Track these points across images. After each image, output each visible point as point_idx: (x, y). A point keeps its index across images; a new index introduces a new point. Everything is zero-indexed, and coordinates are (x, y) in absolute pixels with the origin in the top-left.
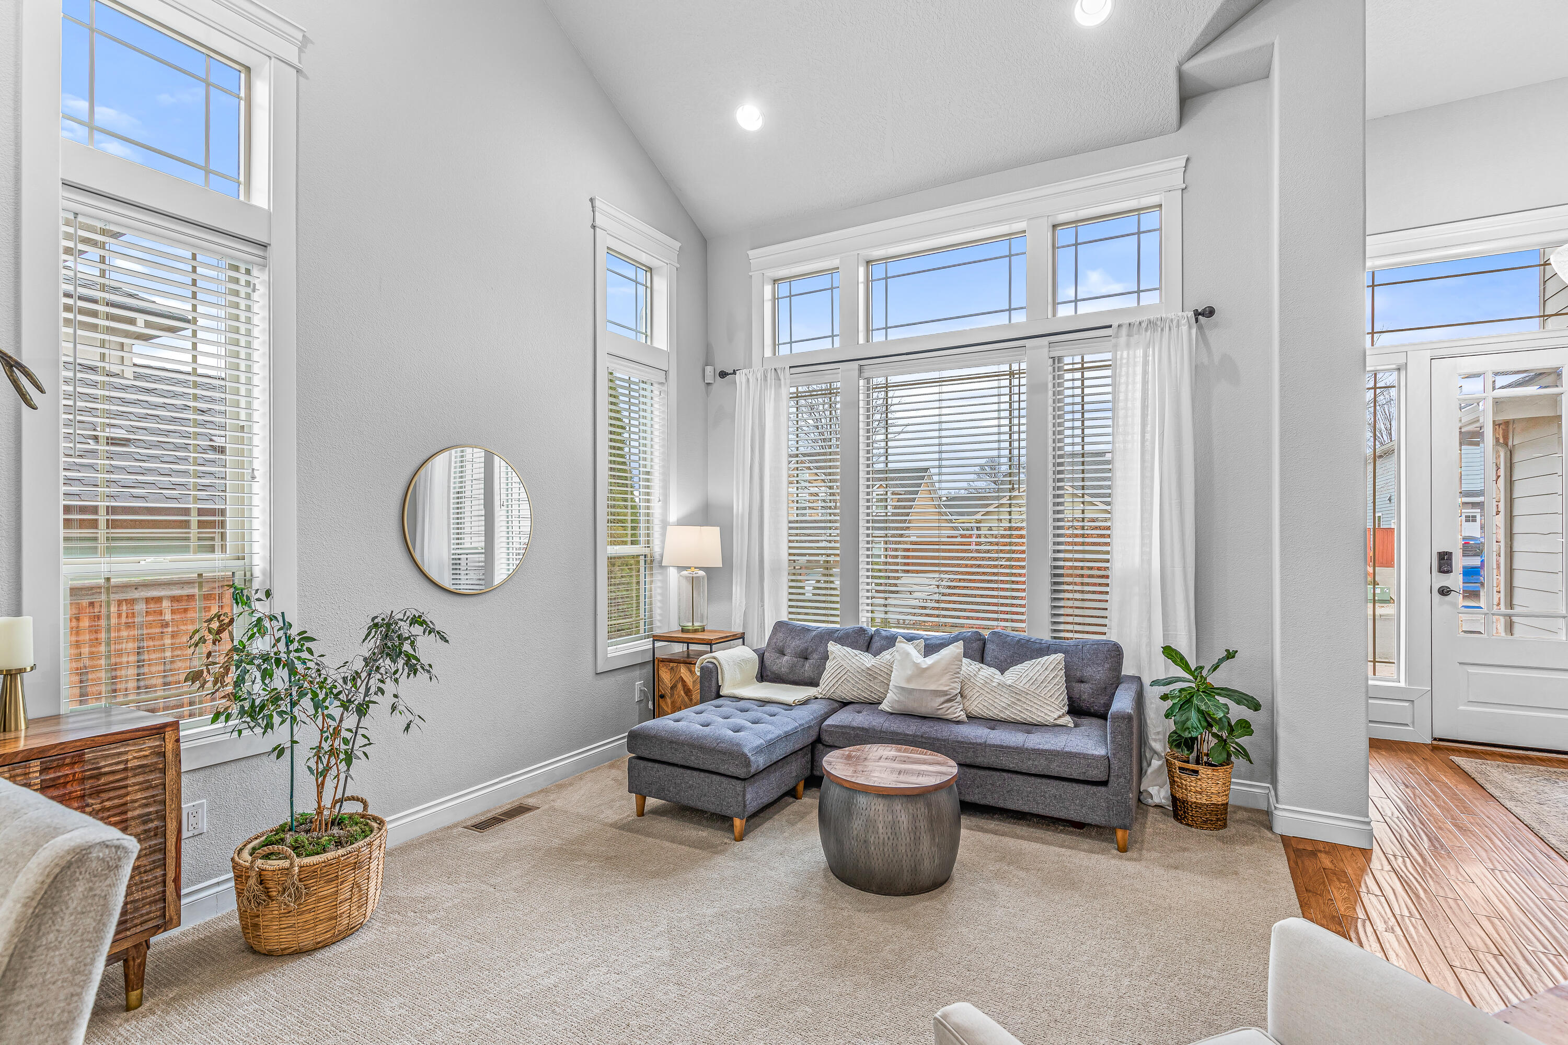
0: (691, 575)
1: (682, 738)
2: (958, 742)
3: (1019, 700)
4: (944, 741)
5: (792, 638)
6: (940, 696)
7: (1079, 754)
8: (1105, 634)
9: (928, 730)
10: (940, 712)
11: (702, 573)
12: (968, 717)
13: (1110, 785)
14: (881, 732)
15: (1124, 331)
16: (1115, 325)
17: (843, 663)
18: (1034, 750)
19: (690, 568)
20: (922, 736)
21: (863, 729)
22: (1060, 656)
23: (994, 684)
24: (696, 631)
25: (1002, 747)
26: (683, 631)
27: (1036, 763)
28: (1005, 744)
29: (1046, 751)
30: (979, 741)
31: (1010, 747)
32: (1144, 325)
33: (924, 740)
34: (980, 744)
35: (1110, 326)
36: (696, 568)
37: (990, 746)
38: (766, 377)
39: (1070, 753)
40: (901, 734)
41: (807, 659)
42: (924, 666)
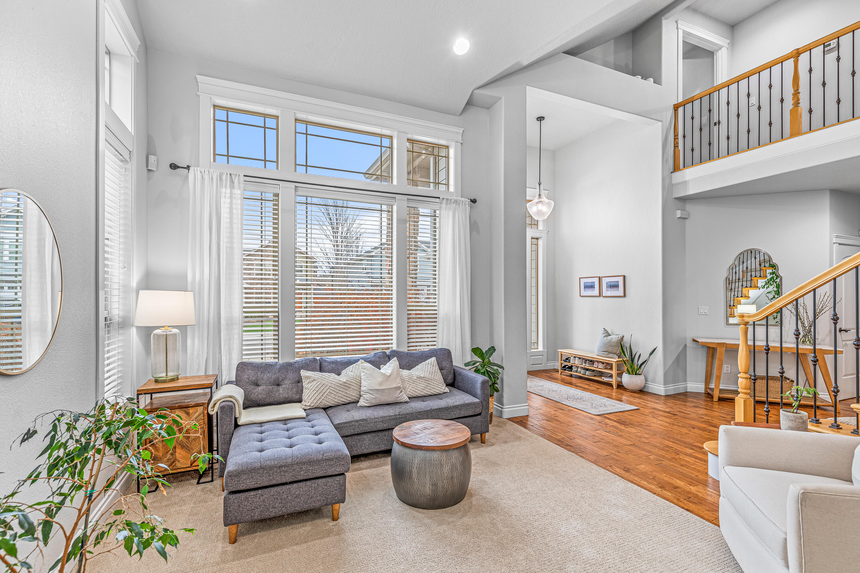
0: (165, 333)
1: (289, 461)
2: (418, 412)
3: (429, 384)
4: (411, 413)
5: (262, 372)
6: (398, 390)
7: (472, 403)
8: (435, 345)
9: (400, 410)
10: (398, 399)
11: (175, 331)
12: (409, 398)
13: (482, 414)
14: (375, 418)
15: (445, 201)
16: (441, 198)
17: (324, 382)
18: (453, 406)
19: (163, 327)
20: (399, 415)
21: (363, 420)
22: (433, 359)
23: (415, 378)
24: (172, 380)
25: (439, 409)
26: (156, 381)
27: (455, 413)
28: (440, 407)
29: (459, 405)
30: (428, 409)
31: (443, 408)
32: (453, 201)
33: (401, 416)
34: (429, 410)
35: (439, 198)
36: (169, 326)
37: (434, 410)
38: (221, 178)
39: (468, 403)
40: (387, 416)
41: (278, 385)
42: (389, 375)
